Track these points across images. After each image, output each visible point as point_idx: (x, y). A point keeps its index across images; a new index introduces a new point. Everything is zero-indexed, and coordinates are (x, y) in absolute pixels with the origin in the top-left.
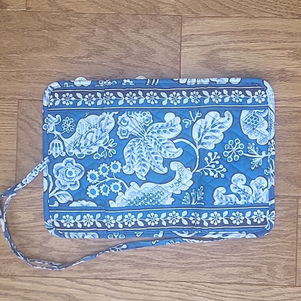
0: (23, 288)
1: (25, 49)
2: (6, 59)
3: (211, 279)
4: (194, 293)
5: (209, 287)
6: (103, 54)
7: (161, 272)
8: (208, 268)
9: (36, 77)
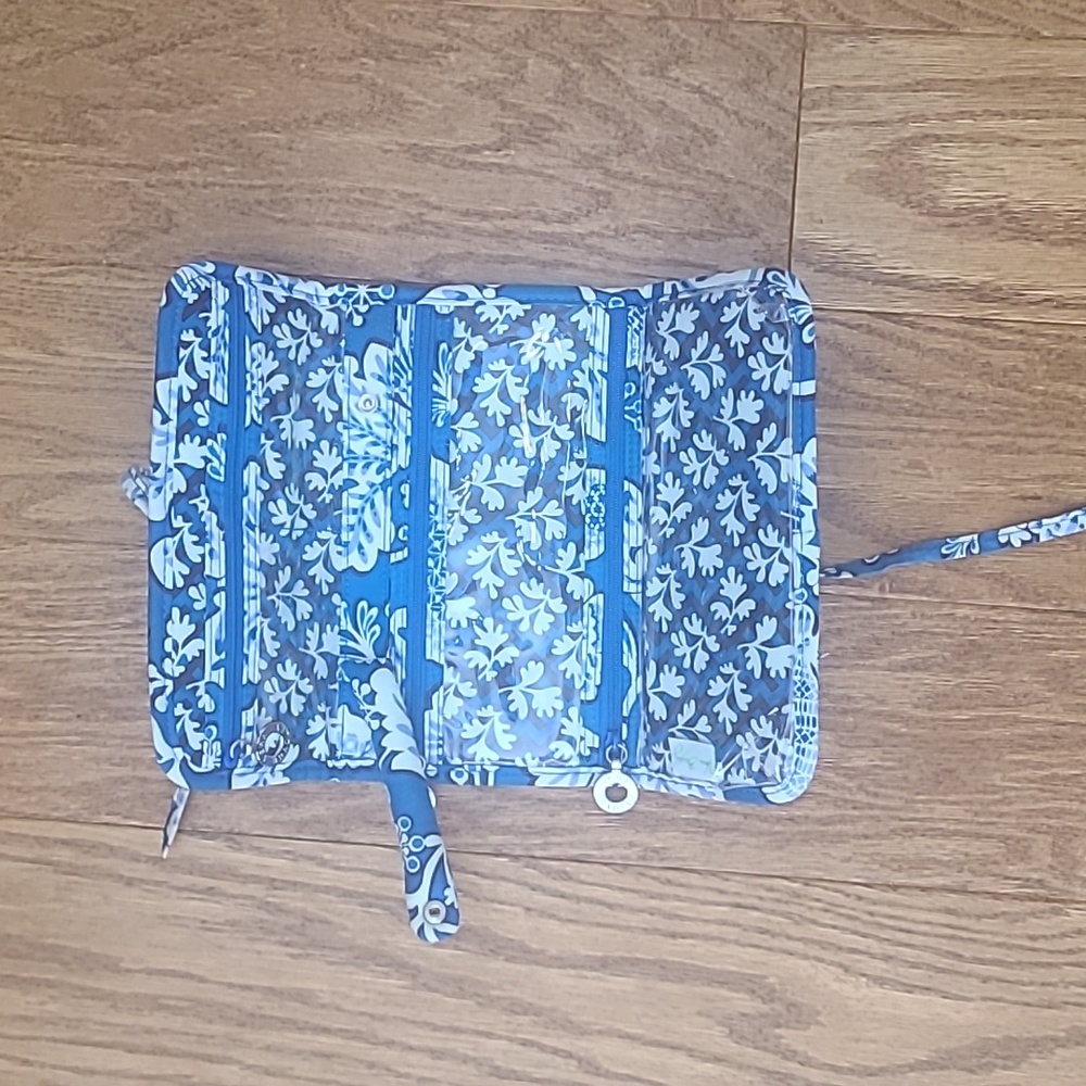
0: (264, 873)
1: (299, 117)
2: (241, 146)
3: (867, 874)
4: (809, 915)
5: (860, 898)
6: (547, 141)
7: (707, 844)
8: (857, 837)
9: (333, 208)
